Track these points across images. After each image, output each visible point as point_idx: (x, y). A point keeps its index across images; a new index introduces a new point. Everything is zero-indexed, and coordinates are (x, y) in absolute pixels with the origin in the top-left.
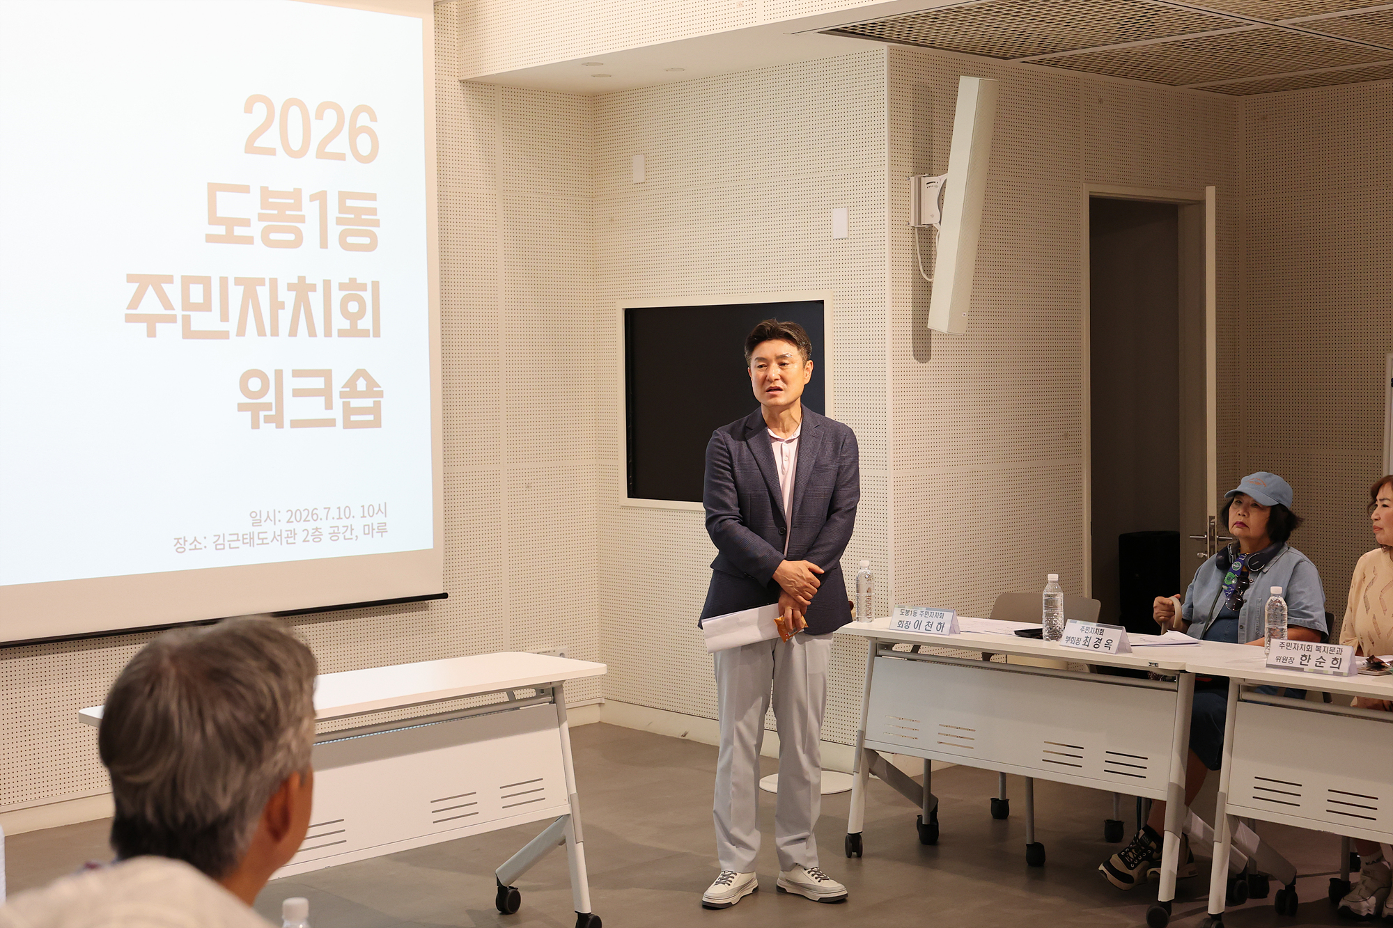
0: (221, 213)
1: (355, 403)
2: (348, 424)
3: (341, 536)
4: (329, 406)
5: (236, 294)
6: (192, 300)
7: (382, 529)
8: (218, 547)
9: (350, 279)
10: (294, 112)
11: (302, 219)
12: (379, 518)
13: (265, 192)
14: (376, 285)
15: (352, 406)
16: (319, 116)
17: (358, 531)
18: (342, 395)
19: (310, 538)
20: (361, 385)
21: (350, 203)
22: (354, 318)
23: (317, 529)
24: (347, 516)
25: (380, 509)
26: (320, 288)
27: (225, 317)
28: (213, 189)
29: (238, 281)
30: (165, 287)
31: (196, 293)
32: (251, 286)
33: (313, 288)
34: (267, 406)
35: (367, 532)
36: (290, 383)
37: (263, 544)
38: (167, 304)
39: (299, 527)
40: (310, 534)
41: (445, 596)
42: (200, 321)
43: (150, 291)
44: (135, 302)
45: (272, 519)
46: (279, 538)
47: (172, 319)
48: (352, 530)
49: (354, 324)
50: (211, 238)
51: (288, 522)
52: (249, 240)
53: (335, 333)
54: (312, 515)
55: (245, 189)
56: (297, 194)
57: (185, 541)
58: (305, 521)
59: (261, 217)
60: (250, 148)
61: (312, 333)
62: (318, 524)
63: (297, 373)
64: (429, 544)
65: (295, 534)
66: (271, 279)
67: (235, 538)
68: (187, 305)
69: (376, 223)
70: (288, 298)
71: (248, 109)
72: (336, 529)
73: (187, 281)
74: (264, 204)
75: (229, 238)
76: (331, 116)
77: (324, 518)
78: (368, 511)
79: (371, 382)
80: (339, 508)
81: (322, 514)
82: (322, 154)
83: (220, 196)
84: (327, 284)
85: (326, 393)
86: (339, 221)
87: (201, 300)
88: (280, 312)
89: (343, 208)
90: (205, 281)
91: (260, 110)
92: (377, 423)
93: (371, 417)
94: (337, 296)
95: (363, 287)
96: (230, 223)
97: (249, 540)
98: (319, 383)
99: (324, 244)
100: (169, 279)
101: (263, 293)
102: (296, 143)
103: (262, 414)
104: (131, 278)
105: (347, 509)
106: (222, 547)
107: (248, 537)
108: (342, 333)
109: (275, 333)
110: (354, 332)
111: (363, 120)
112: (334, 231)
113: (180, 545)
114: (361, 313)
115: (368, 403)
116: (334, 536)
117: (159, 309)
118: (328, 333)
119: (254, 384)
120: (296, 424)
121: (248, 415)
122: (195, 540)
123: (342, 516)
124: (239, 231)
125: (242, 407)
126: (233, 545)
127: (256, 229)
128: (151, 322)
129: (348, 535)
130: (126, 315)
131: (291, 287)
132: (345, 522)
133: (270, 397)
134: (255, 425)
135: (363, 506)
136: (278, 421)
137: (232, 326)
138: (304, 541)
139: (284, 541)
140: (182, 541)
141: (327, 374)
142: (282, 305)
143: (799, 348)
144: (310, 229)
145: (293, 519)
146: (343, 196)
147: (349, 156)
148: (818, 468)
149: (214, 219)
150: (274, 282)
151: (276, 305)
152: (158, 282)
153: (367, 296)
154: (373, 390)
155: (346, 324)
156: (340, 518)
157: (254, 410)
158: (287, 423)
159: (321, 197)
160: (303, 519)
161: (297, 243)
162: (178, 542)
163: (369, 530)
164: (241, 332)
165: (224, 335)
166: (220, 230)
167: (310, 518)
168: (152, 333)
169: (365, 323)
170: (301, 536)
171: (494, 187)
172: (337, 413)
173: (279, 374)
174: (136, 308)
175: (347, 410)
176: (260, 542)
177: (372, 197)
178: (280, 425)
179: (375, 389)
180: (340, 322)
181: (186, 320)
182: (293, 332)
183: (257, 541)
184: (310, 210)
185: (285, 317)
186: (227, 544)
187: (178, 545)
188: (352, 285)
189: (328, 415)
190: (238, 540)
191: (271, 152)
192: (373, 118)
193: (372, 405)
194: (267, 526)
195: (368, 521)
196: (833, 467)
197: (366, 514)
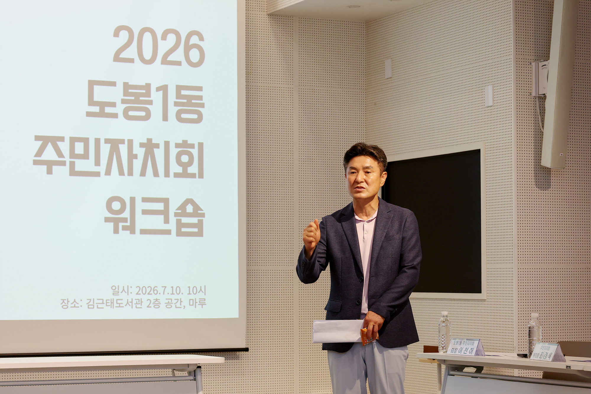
0: (96, 99)
1: (185, 220)
2: (179, 234)
3: (173, 305)
4: (167, 221)
5: (105, 149)
6: (77, 152)
7: (202, 302)
8: (90, 307)
9: (183, 141)
10: (147, 36)
11: (151, 103)
12: (201, 295)
13: (127, 86)
14: (201, 145)
15: (183, 222)
16: (164, 38)
17: (185, 303)
18: (176, 215)
19: (152, 305)
20: (190, 209)
21: (184, 92)
22: (185, 166)
23: (157, 300)
24: (178, 292)
25: (201, 290)
26: (162, 146)
27: (97, 163)
28: (92, 84)
29: (107, 141)
30: (59, 143)
31: (79, 148)
32: (115, 144)
33: (157, 146)
34: (125, 220)
35: (191, 303)
36: (140, 206)
37: (120, 307)
38: (60, 154)
39: (145, 298)
40: (152, 302)
41: (246, 350)
43: (50, 146)
44: (40, 153)
45: (126, 291)
46: (130, 304)
47: (63, 163)
48: (181, 302)
49: (185, 170)
50: (89, 114)
51: (137, 294)
52: (115, 116)
53: (172, 174)
54: (154, 291)
55: (113, 84)
56: (148, 87)
57: (68, 301)
58: (148, 294)
59: (123, 101)
60: (117, 58)
61: (156, 174)
62: (157, 297)
63: (145, 200)
64: (236, 316)
65: (142, 302)
66: (128, 140)
67: (101, 301)
68: (73, 155)
69: (202, 105)
70: (140, 152)
71: (116, 34)
72: (170, 301)
73: (73, 140)
74: (126, 93)
75: (102, 114)
76: (172, 39)
77: (162, 293)
78: (193, 290)
79: (196, 207)
80: (172, 287)
81: (160, 290)
82: (165, 61)
83: (96, 87)
84: (167, 144)
85: (165, 213)
86: (176, 104)
87: (82, 152)
88: (134, 160)
89: (179, 95)
90: (85, 141)
91: (124, 36)
92: (200, 234)
93: (196, 230)
94: (174, 152)
95: (192, 146)
96: (102, 105)
97: (111, 304)
98: (160, 206)
99: (165, 118)
100: (62, 139)
101: (123, 149)
102: (148, 55)
103: (121, 225)
104: (37, 138)
105: (178, 288)
106: (92, 307)
107: (110, 301)
108: (176, 175)
109: (130, 173)
110: (185, 175)
111: (194, 40)
112: (172, 110)
113: (65, 303)
114: (191, 162)
115: (194, 220)
116: (169, 305)
117: (55, 157)
118: (167, 175)
119: (116, 206)
120: (143, 232)
121: (112, 224)
122: (75, 301)
123: (174, 292)
124: (108, 110)
125: (107, 220)
126: (100, 306)
127: (120, 109)
128: (50, 165)
129: (178, 305)
130: (34, 160)
131: (142, 145)
132: (176, 296)
133: (126, 214)
134: (116, 231)
135: (189, 287)
136: (131, 229)
137: (102, 169)
138: (148, 307)
139: (134, 306)
140: (66, 302)
141: (166, 201)
142: (136, 156)
143: (378, 163)
144: (156, 109)
145: (140, 292)
146: (179, 88)
147: (184, 62)
148: (388, 238)
149: (91, 102)
150: (130, 142)
151: (132, 157)
152: (54, 141)
153: (195, 152)
154: (198, 212)
155: (180, 170)
156: (173, 294)
157: (116, 222)
158: (137, 231)
159: (164, 89)
160: (148, 292)
161: (147, 117)
162: (63, 302)
163: (193, 303)
164: (108, 172)
165: (97, 174)
166: (96, 109)
167: (152, 292)
168: (50, 172)
169: (193, 169)
170: (145, 303)
171: (292, 83)
172: (172, 226)
173: (133, 200)
174: (40, 156)
175: (180, 225)
176: (118, 305)
177: (200, 89)
178: (133, 232)
179: (199, 212)
180: (175, 168)
181: (72, 165)
182: (143, 173)
183: (115, 305)
184: (156, 97)
185: (137, 164)
186: (95, 305)
187: (64, 304)
188: (185, 144)
189: (166, 227)
190: (103, 303)
191: (131, 61)
192: (201, 38)
193: (197, 222)
194: (123, 296)
195: (192, 297)
196: (397, 237)
197: (191, 292)
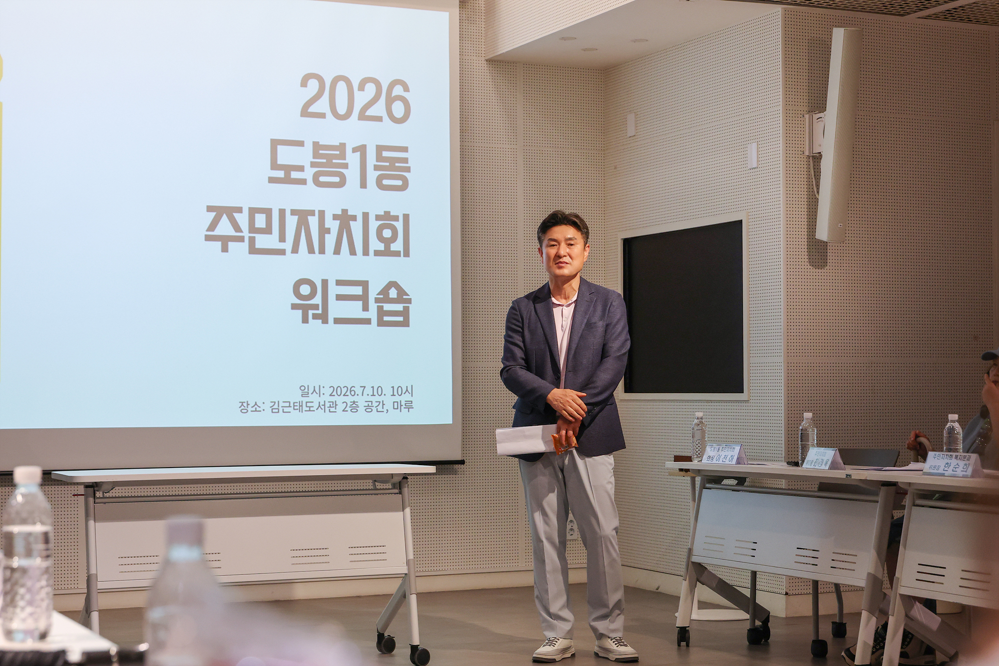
0: (280, 161)
1: (387, 307)
2: (381, 323)
3: (374, 409)
4: (366, 308)
5: (292, 222)
6: (257, 225)
7: (409, 406)
8: (274, 411)
9: (385, 212)
10: (341, 87)
11: (346, 166)
12: (406, 397)
13: (316, 146)
14: (406, 217)
15: (385, 309)
16: (361, 88)
17: (389, 405)
18: (377, 300)
19: (348, 409)
20: (393, 293)
21: (385, 154)
22: (387, 242)
23: (354, 402)
24: (380, 394)
25: (407, 390)
26: (360, 218)
27: (282, 239)
28: (275, 144)
29: (293, 212)
30: (236, 215)
31: (260, 221)
32: (303, 216)
33: (354, 218)
34: (316, 307)
35: (396, 407)
36: (334, 290)
37: (310, 410)
38: (237, 228)
39: (340, 400)
40: (349, 405)
42: (262, 241)
43: (225, 218)
44: (213, 226)
45: (318, 392)
46: (323, 407)
47: (241, 239)
48: (383, 404)
49: (387, 247)
50: (272, 180)
51: (331, 395)
52: (303, 182)
53: (371, 252)
54: (351, 391)
55: (301, 144)
56: (342, 147)
57: (248, 404)
58: (344, 395)
59: (313, 165)
60: (305, 113)
61: (353, 252)
62: (355, 398)
63: (339, 283)
64: (449, 421)
65: (336, 405)
66: (319, 211)
67: (287, 404)
68: (253, 229)
69: (408, 170)
70: (334, 226)
71: (304, 83)
72: (370, 403)
73: (253, 211)
74: (316, 155)
75: (287, 180)
76: (371, 89)
77: (360, 394)
78: (397, 391)
79: (401, 292)
80: (373, 387)
81: (359, 391)
82: (362, 117)
83: (280, 148)
84: (366, 216)
85: (364, 298)
86: (376, 168)
87: (264, 226)
88: (327, 236)
89: (379, 158)
90: (268, 212)
91: (313, 85)
92: (406, 323)
93: (401, 319)
94: (374, 225)
95: (396, 218)
96: (288, 169)
97: (298, 407)
98: (358, 291)
99: (363, 185)
100: (239, 210)
101: (313, 222)
102: (342, 109)
103: (311, 312)
104: (210, 209)
105: (380, 389)
106: (277, 411)
107: (298, 404)
108: (377, 253)
109: (322, 251)
110: (387, 252)
111: (398, 90)
112: (372, 175)
113: (244, 407)
114: (394, 238)
115: (399, 307)
116: (368, 408)
117: (231, 232)
118: (366, 253)
119: (305, 290)
120: (337, 321)
121: (300, 312)
122: (256, 404)
123: (375, 393)
124: (295, 175)
125: (294, 307)
126: (286, 410)
127: (308, 174)
128: (225, 241)
129: (380, 408)
130: (206, 235)
131: (335, 217)
132: (377, 398)
133: (317, 300)
134: (305, 320)
135: (393, 387)
136: (324, 318)
137: (288, 245)
138: (343, 411)
139: (327, 410)
140: (245, 405)
141: (365, 284)
142: (328, 231)
143: (582, 234)
144: (352, 174)
145: (335, 393)
146: (380, 149)
147: (386, 118)
148: (590, 326)
149: (275, 166)
150: (322, 214)
151: (324, 231)
152: (230, 212)
153: (399, 225)
154: (403, 297)
155: (381, 247)
156: (373, 395)
157: (305, 309)
158: (331, 320)
159: (361, 150)
160: (343, 394)
161: (342, 184)
162: (242, 405)
163: (397, 406)
164: (295, 250)
165: (282, 252)
166: (280, 174)
167: (348, 393)
168: (225, 249)
169: (397, 246)
170: (341, 407)
171: (515, 143)
172: (372, 314)
173: (325, 283)
174: (213, 231)
175: (381, 313)
176: (308, 409)
177: (405, 149)
178: (325, 321)
179: (404, 297)
180: (375, 244)
181: (252, 241)
182: (337, 251)
183: (305, 408)
184: (353, 159)
185: (330, 240)
186: (281, 409)
187: (243, 407)
188: (387, 218)
189: (365, 315)
190: (290, 406)
191: (322, 116)
192: (406, 89)
193: (402, 309)
194: (314, 398)
195: (397, 398)
196: (601, 325)
197: (395, 393)
